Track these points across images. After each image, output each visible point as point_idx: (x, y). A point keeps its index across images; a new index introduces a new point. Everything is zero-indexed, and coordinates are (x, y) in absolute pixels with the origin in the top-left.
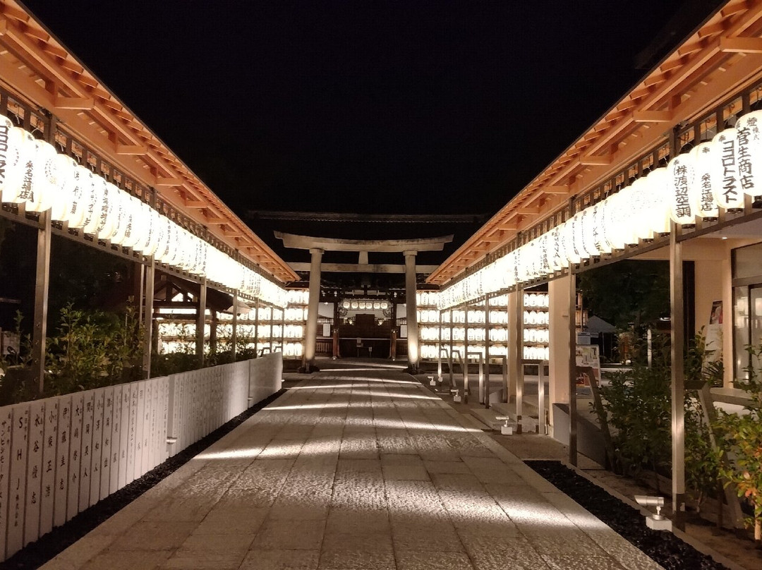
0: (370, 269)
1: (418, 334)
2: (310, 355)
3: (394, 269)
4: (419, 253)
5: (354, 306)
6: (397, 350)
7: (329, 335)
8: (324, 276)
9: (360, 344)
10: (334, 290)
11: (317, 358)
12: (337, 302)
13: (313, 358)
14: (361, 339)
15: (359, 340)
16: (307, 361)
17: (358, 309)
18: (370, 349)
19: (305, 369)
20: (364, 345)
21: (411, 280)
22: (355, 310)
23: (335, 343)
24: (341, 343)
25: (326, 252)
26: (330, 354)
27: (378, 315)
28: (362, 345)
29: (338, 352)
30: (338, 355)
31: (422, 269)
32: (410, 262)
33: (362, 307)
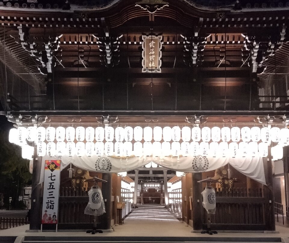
0: (153, 176)
1: (168, 196)
2: (135, 203)
3: (160, 175)
4: (168, 171)
5: (148, 186)
6: (163, 201)
7: (139, 196)
8: (140, 178)
10: (141, 180)
11: (137, 204)
12: (142, 184)
13: (136, 204)
15: (150, 198)
16: (134, 205)
18: (154, 201)
19: (134, 207)
20: (152, 200)
21: (165, 179)
23: (142, 199)
24: (144, 199)
25: (140, 171)
26: (140, 203)
27: (156, 189)
29: (143, 202)
31: (169, 175)
32: (165, 173)
33: (151, 186)
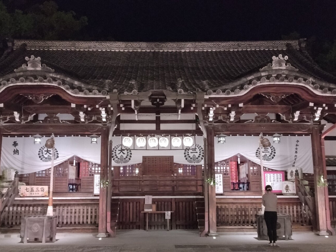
5: (140, 144)
6: (218, 216)
9: (150, 207)
14: (151, 197)
15: (148, 199)
17: (146, 148)
18: (168, 215)
20: (158, 209)
22: (141, 149)
24: (115, 205)
27: (179, 158)
28: (154, 206)
29: (109, 225)
30: (109, 230)
33: (153, 145)
